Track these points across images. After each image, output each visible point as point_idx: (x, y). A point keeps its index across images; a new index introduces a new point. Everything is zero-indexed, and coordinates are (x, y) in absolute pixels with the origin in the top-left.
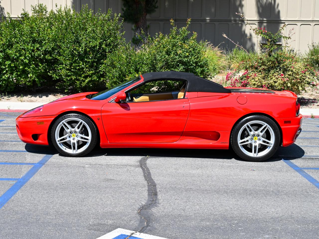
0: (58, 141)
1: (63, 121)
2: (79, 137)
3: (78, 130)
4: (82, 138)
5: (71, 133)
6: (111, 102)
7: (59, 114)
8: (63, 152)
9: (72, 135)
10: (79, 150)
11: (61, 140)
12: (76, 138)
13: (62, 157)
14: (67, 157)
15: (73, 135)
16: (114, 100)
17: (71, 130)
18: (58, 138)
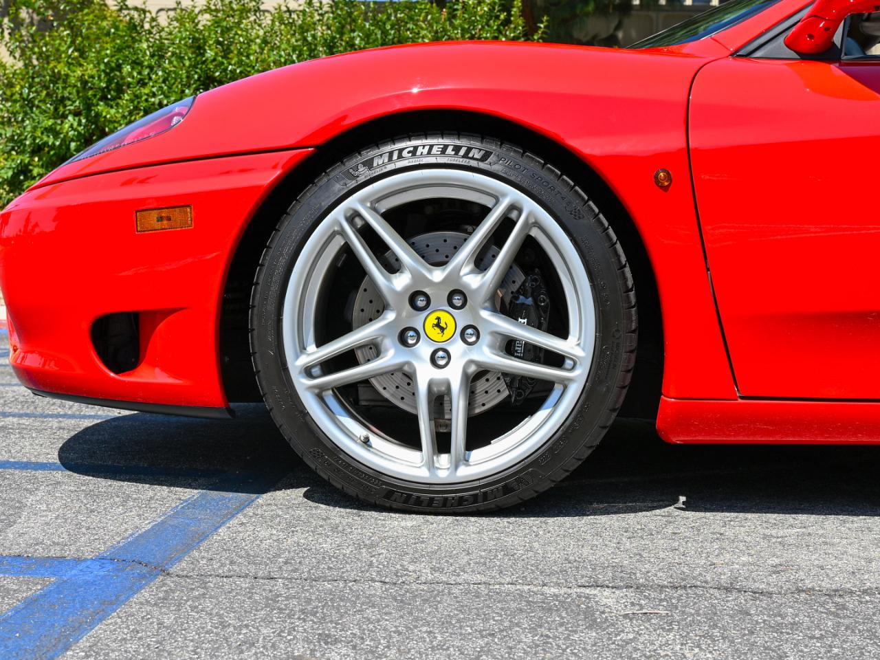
0: (308, 372)
1: (352, 202)
2: (486, 338)
3: (478, 282)
4: (509, 346)
5: (421, 302)
6: (758, 54)
7: (320, 140)
8: (348, 465)
9: (425, 322)
10: (477, 454)
11: (331, 365)
12: (457, 348)
13: (338, 515)
14: (374, 514)
15: (432, 320)
16: (781, 40)
17: (416, 277)
18: (303, 348)
